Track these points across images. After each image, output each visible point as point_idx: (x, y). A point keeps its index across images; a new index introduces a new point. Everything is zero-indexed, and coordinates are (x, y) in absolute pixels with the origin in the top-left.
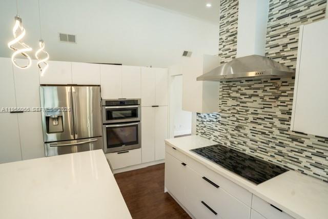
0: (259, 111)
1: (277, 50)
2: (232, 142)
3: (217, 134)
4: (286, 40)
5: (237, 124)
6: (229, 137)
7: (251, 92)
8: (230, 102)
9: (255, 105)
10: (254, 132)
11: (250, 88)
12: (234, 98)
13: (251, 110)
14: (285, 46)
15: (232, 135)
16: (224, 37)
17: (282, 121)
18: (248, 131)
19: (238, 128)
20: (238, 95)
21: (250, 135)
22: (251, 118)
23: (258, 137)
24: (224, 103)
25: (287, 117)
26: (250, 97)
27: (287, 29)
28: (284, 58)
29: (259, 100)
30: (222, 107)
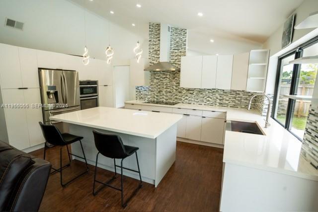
0: (168, 84)
1: (174, 61)
2: (157, 99)
3: (149, 97)
4: (176, 58)
5: (159, 90)
6: (156, 97)
7: (165, 76)
8: (155, 81)
9: (166, 81)
10: (166, 92)
11: (164, 74)
12: (157, 79)
13: (165, 84)
14: (176, 60)
15: (157, 96)
16: (151, 51)
17: (176, 86)
18: (164, 93)
19: (159, 92)
20: (159, 78)
21: (165, 94)
22: (165, 87)
23: (168, 94)
24: (152, 81)
25: (177, 85)
26: (164, 78)
27: (176, 54)
28: (176, 64)
29: (168, 79)
30: (151, 83)
